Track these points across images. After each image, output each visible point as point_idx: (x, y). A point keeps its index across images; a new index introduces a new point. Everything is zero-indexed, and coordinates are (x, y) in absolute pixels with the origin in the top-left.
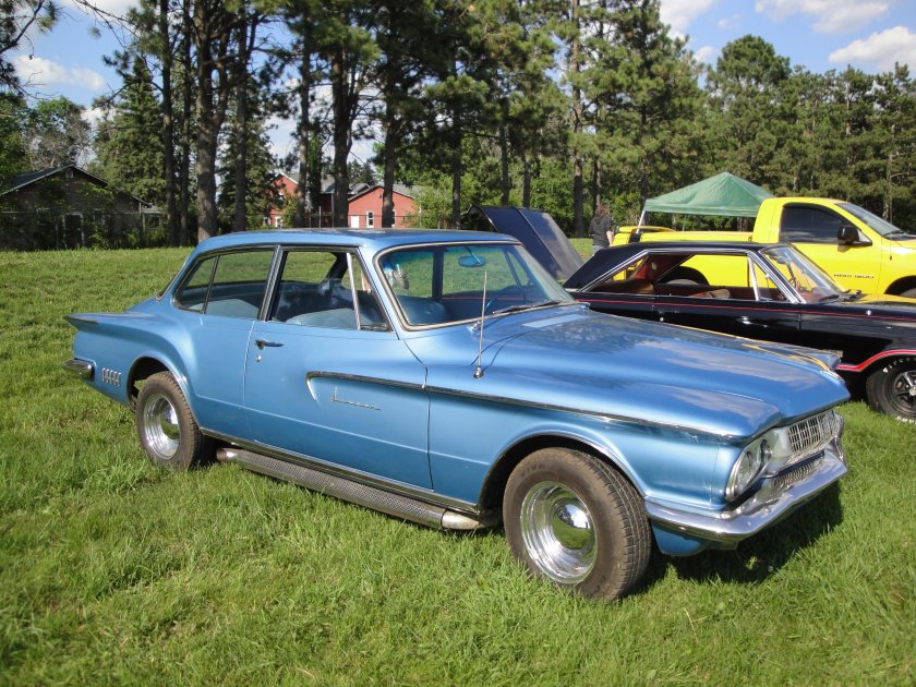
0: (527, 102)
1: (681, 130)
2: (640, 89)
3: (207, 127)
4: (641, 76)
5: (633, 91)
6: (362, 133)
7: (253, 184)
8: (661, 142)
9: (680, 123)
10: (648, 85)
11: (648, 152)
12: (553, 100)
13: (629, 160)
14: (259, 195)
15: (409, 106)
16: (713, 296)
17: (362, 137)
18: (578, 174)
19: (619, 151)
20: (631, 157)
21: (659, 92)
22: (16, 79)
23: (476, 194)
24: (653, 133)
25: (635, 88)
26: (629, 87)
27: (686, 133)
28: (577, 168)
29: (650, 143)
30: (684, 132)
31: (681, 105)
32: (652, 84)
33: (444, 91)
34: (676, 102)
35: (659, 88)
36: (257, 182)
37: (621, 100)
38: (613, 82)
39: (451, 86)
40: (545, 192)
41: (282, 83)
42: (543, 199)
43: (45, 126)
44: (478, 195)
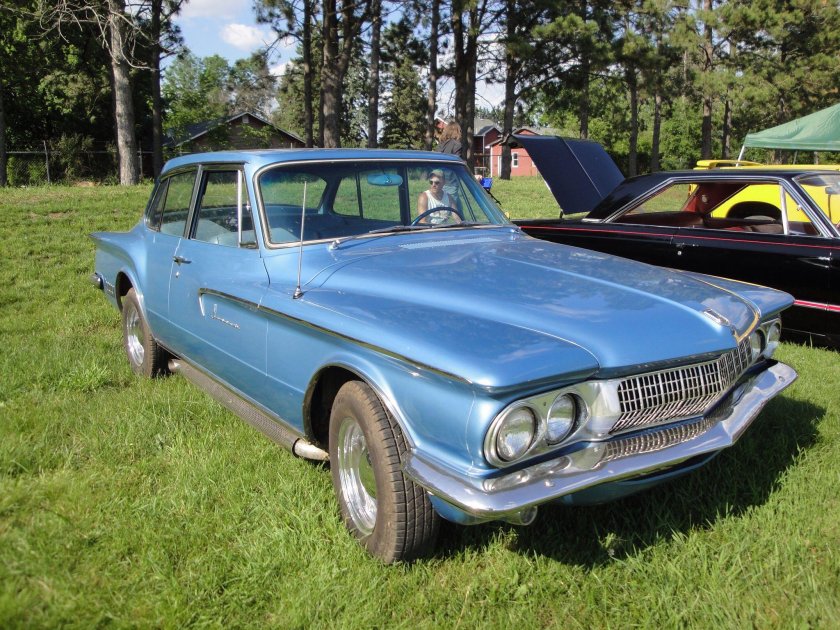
0: (641, 40)
1: (823, 65)
2: (775, 24)
3: (332, 72)
4: (778, 10)
5: (768, 27)
6: (494, 78)
7: (410, 128)
8: (798, 79)
9: (819, 58)
10: (784, 20)
11: (781, 90)
12: (681, 39)
13: (757, 99)
14: (416, 138)
15: (518, 47)
16: (754, 230)
17: (494, 81)
18: (707, 114)
19: (747, 89)
20: (760, 96)
21: (798, 26)
22: (181, 39)
23: (608, 136)
24: (788, 70)
25: (769, 23)
26: (762, 22)
27: (826, 69)
28: (706, 108)
29: (785, 81)
30: (825, 68)
31: (826, 39)
32: (789, 17)
33: (553, 32)
34: (821, 37)
35: (797, 22)
36: (414, 126)
37: (760, 38)
38: (745, 18)
39: (560, 26)
40: (681, 134)
41: (419, 32)
42: (678, 141)
43: (241, 81)
44: (610, 136)
